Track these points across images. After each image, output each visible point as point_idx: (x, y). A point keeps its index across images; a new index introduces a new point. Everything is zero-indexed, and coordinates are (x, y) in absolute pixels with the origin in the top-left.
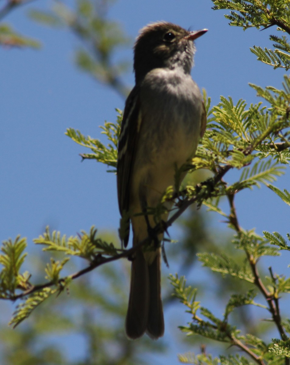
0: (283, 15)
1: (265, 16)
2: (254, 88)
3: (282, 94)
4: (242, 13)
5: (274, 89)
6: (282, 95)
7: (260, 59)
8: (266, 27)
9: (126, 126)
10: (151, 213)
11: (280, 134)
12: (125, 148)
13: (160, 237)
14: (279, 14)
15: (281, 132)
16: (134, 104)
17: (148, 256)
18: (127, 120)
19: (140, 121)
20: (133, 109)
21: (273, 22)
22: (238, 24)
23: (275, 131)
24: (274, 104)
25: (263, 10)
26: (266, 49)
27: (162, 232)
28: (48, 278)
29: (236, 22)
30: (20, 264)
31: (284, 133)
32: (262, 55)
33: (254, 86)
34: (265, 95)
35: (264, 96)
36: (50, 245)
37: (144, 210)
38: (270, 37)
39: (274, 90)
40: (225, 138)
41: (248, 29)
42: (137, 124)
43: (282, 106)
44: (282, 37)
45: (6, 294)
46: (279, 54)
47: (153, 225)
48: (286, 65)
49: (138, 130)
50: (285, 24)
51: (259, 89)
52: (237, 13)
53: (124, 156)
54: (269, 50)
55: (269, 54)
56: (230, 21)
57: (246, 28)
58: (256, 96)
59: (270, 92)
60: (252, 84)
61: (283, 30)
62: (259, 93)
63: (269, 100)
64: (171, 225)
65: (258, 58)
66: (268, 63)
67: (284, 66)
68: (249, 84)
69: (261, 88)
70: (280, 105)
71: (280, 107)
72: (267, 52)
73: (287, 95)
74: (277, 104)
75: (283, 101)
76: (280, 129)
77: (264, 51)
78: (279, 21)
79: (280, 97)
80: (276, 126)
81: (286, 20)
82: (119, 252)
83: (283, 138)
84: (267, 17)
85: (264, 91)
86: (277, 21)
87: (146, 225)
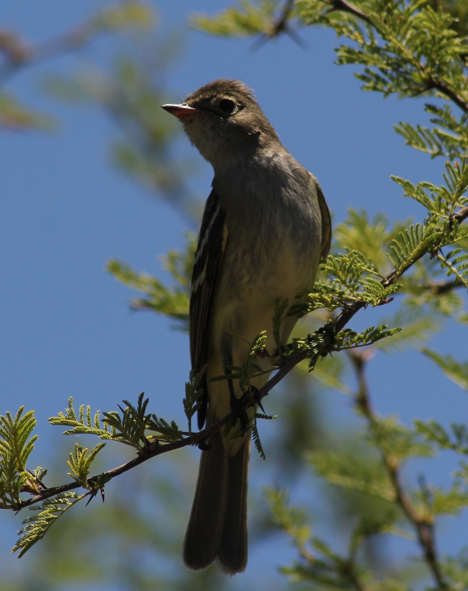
0: (447, 73)
1: (417, 75)
2: (400, 183)
3: (442, 192)
4: (383, 70)
5: (431, 186)
6: (444, 195)
7: (410, 143)
8: (419, 92)
10: (236, 377)
11: (440, 256)
12: (203, 275)
13: (250, 411)
14: (440, 71)
15: (442, 253)
17: (230, 444)
18: (207, 232)
19: (225, 235)
20: (216, 214)
21: (431, 84)
22: (375, 88)
23: (431, 248)
24: (429, 207)
25: (415, 65)
26: (418, 127)
28: (72, 475)
29: (371, 84)
30: (27, 453)
31: (446, 254)
32: (413, 136)
33: (399, 180)
34: (417, 193)
35: (414, 195)
36: (75, 425)
37: (228, 372)
39: (430, 188)
41: (391, 96)
42: (221, 239)
43: (443, 211)
44: (444, 106)
45: (5, 500)
46: (439, 135)
47: (239, 394)
48: (450, 151)
49: (223, 249)
50: (449, 88)
51: (407, 185)
52: (375, 70)
53: (200, 287)
54: (423, 128)
55: (423, 135)
56: (362, 83)
57: (387, 94)
58: (403, 196)
59: (424, 189)
60: (397, 177)
61: (445, 98)
62: (407, 190)
63: (422, 200)
64: (267, 394)
65: (406, 141)
66: (423, 150)
67: (447, 154)
68: (392, 177)
69: (410, 183)
70: (440, 210)
71: (439, 212)
72: (420, 131)
73: (450, 193)
74: (435, 208)
75: (444, 203)
76: (439, 246)
77: (416, 129)
78: (440, 83)
79: (439, 197)
80: (434, 240)
81: (450, 81)
82: (185, 437)
83: (445, 262)
84: (420, 75)
85: (416, 188)
86: (437, 83)
87: (229, 395)
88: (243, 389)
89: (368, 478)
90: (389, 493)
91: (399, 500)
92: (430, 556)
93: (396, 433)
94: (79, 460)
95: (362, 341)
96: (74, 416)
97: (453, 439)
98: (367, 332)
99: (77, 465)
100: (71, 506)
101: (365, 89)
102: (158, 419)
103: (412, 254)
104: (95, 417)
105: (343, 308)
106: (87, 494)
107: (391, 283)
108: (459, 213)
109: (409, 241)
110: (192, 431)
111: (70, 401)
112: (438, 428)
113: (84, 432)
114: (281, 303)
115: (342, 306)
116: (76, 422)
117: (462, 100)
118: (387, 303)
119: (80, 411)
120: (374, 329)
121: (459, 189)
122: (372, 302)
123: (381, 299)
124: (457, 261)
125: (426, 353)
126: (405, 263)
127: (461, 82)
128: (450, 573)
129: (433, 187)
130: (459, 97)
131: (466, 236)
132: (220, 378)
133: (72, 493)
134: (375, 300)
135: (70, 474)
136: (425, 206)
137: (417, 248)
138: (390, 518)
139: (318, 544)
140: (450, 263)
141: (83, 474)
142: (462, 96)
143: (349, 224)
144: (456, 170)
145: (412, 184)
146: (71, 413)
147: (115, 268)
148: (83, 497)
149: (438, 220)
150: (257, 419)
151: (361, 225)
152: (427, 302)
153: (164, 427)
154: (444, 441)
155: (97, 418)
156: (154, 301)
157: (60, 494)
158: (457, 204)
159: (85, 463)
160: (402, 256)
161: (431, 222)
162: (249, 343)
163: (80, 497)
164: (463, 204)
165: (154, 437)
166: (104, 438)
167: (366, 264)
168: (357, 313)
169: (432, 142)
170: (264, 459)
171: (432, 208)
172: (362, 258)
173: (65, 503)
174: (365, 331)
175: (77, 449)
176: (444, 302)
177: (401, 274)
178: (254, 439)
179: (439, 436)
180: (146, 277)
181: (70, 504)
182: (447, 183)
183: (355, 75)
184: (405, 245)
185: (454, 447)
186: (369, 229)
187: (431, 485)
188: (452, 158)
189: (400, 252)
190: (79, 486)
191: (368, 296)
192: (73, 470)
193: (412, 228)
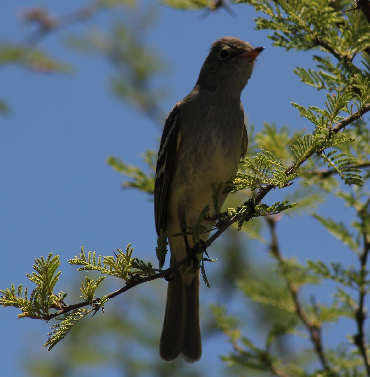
0: (327, 35)
1: (308, 36)
2: (297, 107)
3: (325, 113)
4: (286, 33)
5: (317, 109)
6: (325, 115)
7: (303, 81)
8: (309, 48)
9: (165, 145)
10: (190, 233)
11: (323, 155)
12: (164, 167)
13: (199, 256)
14: (323, 34)
15: (324, 152)
16: (174, 123)
17: (186, 278)
18: (167, 139)
19: (179, 141)
20: (172, 128)
21: (317, 43)
22: (281, 45)
24: (316, 123)
25: (307, 30)
26: (309, 70)
27: (201, 252)
28: (83, 297)
29: (278, 42)
30: (54, 283)
31: (327, 153)
32: (305, 76)
33: (296, 105)
34: (308, 114)
35: (306, 115)
36: (86, 265)
37: (184, 230)
38: (313, 57)
39: (317, 110)
40: (266, 158)
41: (291, 50)
42: (176, 143)
43: (325, 125)
44: (326, 57)
45: (40, 313)
46: (323, 75)
47: (192, 245)
48: (329, 86)
49: (177, 150)
50: (329, 45)
51: (301, 108)
52: (280, 33)
53: (162, 175)
54: (312, 71)
55: (312, 75)
56: (272, 41)
57: (288, 49)
58: (299, 116)
59: (313, 111)
61: (326, 51)
62: (302, 112)
63: (311, 119)
64: (210, 245)
65: (301, 79)
66: (312, 85)
67: (328, 88)
68: (292, 104)
69: (304, 107)
71: (323, 126)
72: (310, 73)
73: (330, 114)
74: (320, 124)
75: (326, 121)
76: (323, 148)
77: (308, 72)
78: (323, 42)
79: (322, 116)
80: (319, 145)
81: (330, 40)
82: (157, 272)
83: (326, 159)
84: (310, 37)
85: (307, 111)
86: (321, 42)
87: (185, 245)
88: (194, 242)
89: (278, 297)
90: (292, 308)
91: (298, 312)
92: (319, 349)
93: (296, 268)
94: (88, 288)
95: (272, 211)
96: (85, 258)
97: (333, 273)
98: (276, 205)
99: (86, 291)
100: (83, 317)
102: (139, 261)
103: (305, 154)
104: (98, 259)
105: (260, 189)
106: (93, 310)
107: (291, 173)
108: (336, 127)
109: (303, 146)
111: (82, 249)
112: (323, 265)
113: (91, 269)
116: (86, 262)
117: (337, 52)
118: (289, 186)
119: (89, 255)
120: (280, 203)
121: (336, 111)
122: (279, 185)
123: (285, 183)
124: (335, 158)
125: (315, 216)
126: (301, 160)
127: (336, 41)
128: (332, 360)
129: (319, 110)
130: (335, 51)
131: (340, 142)
133: (83, 309)
134: (281, 185)
136: (313, 122)
137: (308, 151)
138: (293, 324)
139: (246, 341)
140: (329, 159)
141: (90, 297)
142: (337, 50)
143: (264, 132)
144: (334, 99)
146: (83, 257)
147: (112, 161)
148: (90, 312)
149: (322, 132)
150: (204, 261)
151: (272, 133)
152: (315, 183)
153: (143, 266)
154: (326, 274)
155: (100, 260)
156: (138, 183)
157: (75, 310)
158: (334, 121)
159: (92, 290)
160: (299, 155)
161: (317, 133)
162: (199, 212)
163: (88, 312)
164: (338, 121)
165: (136, 272)
166: (104, 273)
167: (275, 160)
168: (269, 192)
169: (318, 80)
170: (209, 288)
172: (273, 156)
173: (78, 315)
174: (274, 204)
175: (87, 280)
176: (326, 183)
177: (298, 167)
178: (202, 275)
179: (324, 270)
180: (132, 167)
182: (328, 108)
183: (268, 36)
184: (300, 148)
185: (333, 278)
186: (277, 136)
187: (319, 302)
188: (331, 90)
189: (297, 153)
190: (88, 304)
191: (276, 181)
192: (84, 294)
193: (305, 137)
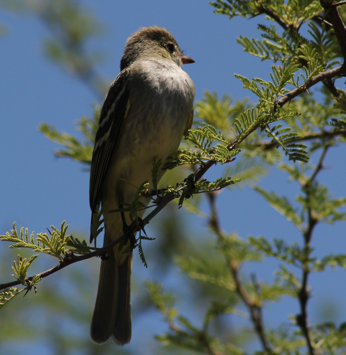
0: (273, 3)
1: (252, 4)
2: (241, 79)
3: (270, 85)
5: (262, 81)
6: (270, 87)
7: (247, 50)
8: (254, 16)
9: (111, 111)
10: (127, 210)
11: (267, 129)
12: (108, 134)
13: (136, 235)
14: (268, 2)
15: (269, 127)
16: (124, 88)
18: (114, 105)
19: (128, 107)
20: (121, 93)
21: (262, 10)
22: (223, 12)
23: (261, 125)
26: (253, 40)
28: (14, 276)
29: (221, 10)
31: (271, 128)
32: (249, 45)
33: (240, 77)
34: (252, 86)
35: (250, 88)
36: (18, 241)
37: (121, 207)
38: (258, 26)
39: (261, 82)
41: (235, 18)
43: (270, 98)
44: (271, 26)
46: (267, 45)
47: (129, 223)
48: (274, 56)
49: (125, 116)
50: (274, 13)
51: (245, 80)
54: (257, 40)
55: (256, 45)
56: (214, 8)
57: (232, 16)
58: (242, 88)
59: (257, 84)
60: (238, 75)
61: (271, 20)
62: (245, 84)
63: (255, 91)
64: (148, 223)
65: (245, 49)
66: (256, 55)
67: (273, 58)
68: (235, 75)
69: (248, 79)
70: (268, 98)
71: (267, 99)
72: (254, 42)
73: (275, 87)
74: (264, 97)
75: (271, 93)
76: (267, 123)
77: (251, 41)
78: (268, 9)
79: (267, 89)
80: (263, 119)
81: (275, 8)
82: (92, 251)
83: (270, 133)
84: (255, 4)
85: (251, 83)
86: (266, 10)
87: (122, 223)
88: (132, 219)
89: (217, 275)
90: (231, 286)
91: (238, 290)
92: (259, 329)
93: (236, 244)
94: (20, 266)
95: (214, 187)
96: (16, 235)
97: (275, 250)
98: (218, 181)
99: (19, 269)
100: (13, 297)
101: (216, 13)
102: (74, 239)
103: (249, 129)
104: (31, 236)
105: (201, 164)
106: (25, 289)
107: (234, 148)
108: (281, 100)
109: (247, 120)
110: (97, 247)
111: (14, 225)
112: (264, 241)
113: (24, 247)
114: (157, 162)
115: (200, 163)
116: (18, 239)
117: (283, 21)
118: (231, 161)
119: (21, 231)
120: (222, 180)
121: (281, 84)
122: (221, 161)
123: (227, 159)
124: (279, 133)
125: (257, 190)
126: (244, 134)
127: (282, 9)
128: (272, 341)
129: (263, 82)
130: (281, 19)
131: (285, 116)
132: (116, 211)
133: (15, 288)
134: (223, 160)
135: (13, 275)
136: (258, 95)
137: (252, 125)
138: (232, 302)
139: (182, 319)
140: (274, 134)
141: (22, 276)
142: (283, 18)
143: (205, 101)
144: (279, 71)
145: (249, 80)
146: (15, 233)
147: (45, 129)
148: (22, 291)
149: (267, 105)
150: (141, 239)
151: (213, 102)
152: (258, 155)
153: (78, 244)
154: (268, 251)
155: (32, 237)
156: (71, 152)
157: (6, 289)
158: (279, 94)
159: (24, 268)
160: (242, 129)
161: (262, 107)
162: (137, 188)
163: (20, 291)
164: (283, 94)
165: (70, 250)
166: (37, 251)
167: (217, 134)
168: (210, 168)
169: (262, 49)
170: (147, 267)
171: (263, 97)
172: (214, 130)
173: (9, 295)
174: (216, 180)
175: (19, 258)
176: (269, 155)
177: (241, 142)
178: (139, 254)
179: (265, 247)
180: (65, 135)
181: (13, 295)
182: (273, 80)
183: (210, 3)
184: (244, 122)
185: (275, 255)
186: (219, 105)
187: (260, 281)
188: (275, 61)
189: (241, 127)
190: (19, 284)
191: (218, 157)
192: (16, 273)
193: (249, 111)
